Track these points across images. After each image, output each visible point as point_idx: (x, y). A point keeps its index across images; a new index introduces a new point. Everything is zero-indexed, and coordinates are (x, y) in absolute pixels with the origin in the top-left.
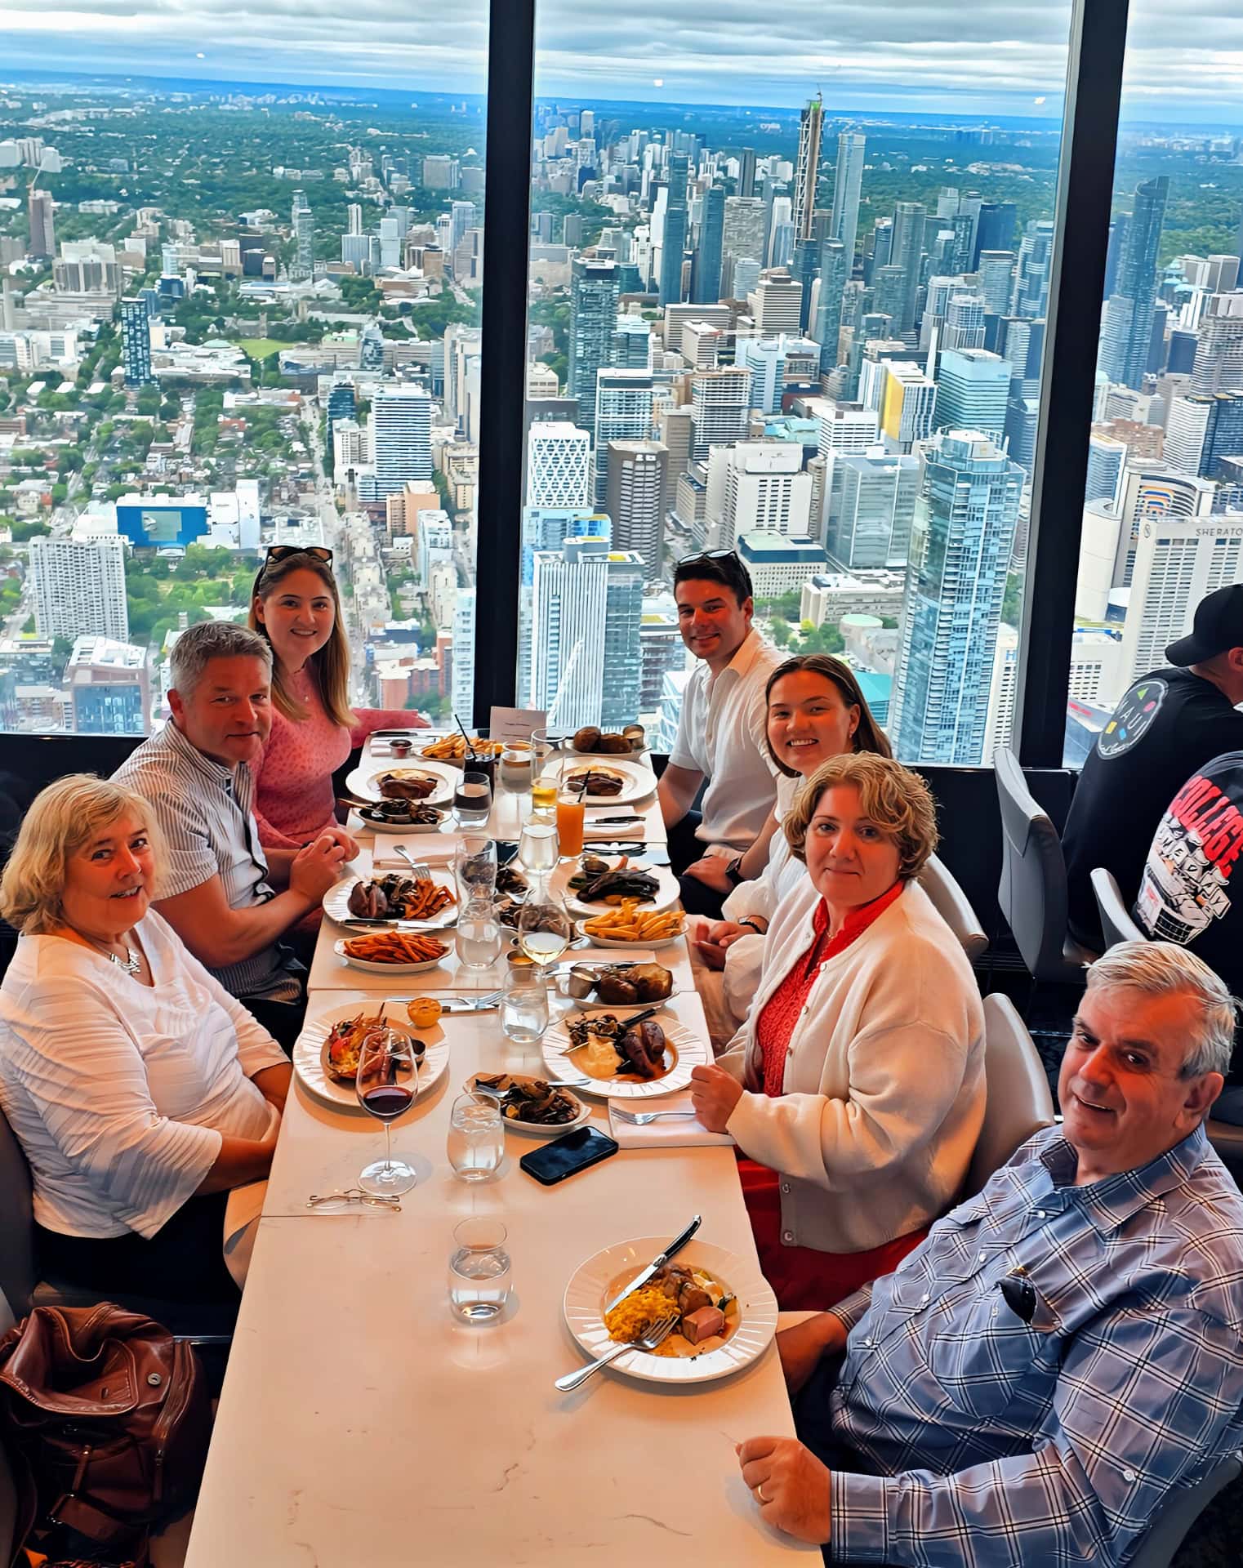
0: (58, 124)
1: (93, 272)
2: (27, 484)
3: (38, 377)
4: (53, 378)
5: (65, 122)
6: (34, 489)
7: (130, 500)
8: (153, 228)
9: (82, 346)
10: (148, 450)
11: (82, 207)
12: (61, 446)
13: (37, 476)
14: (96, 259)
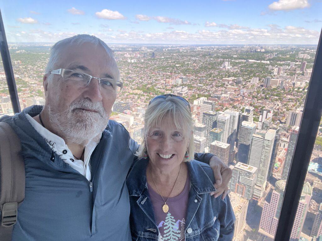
2: (291, 103)
4: (299, 88)
6: (291, 104)
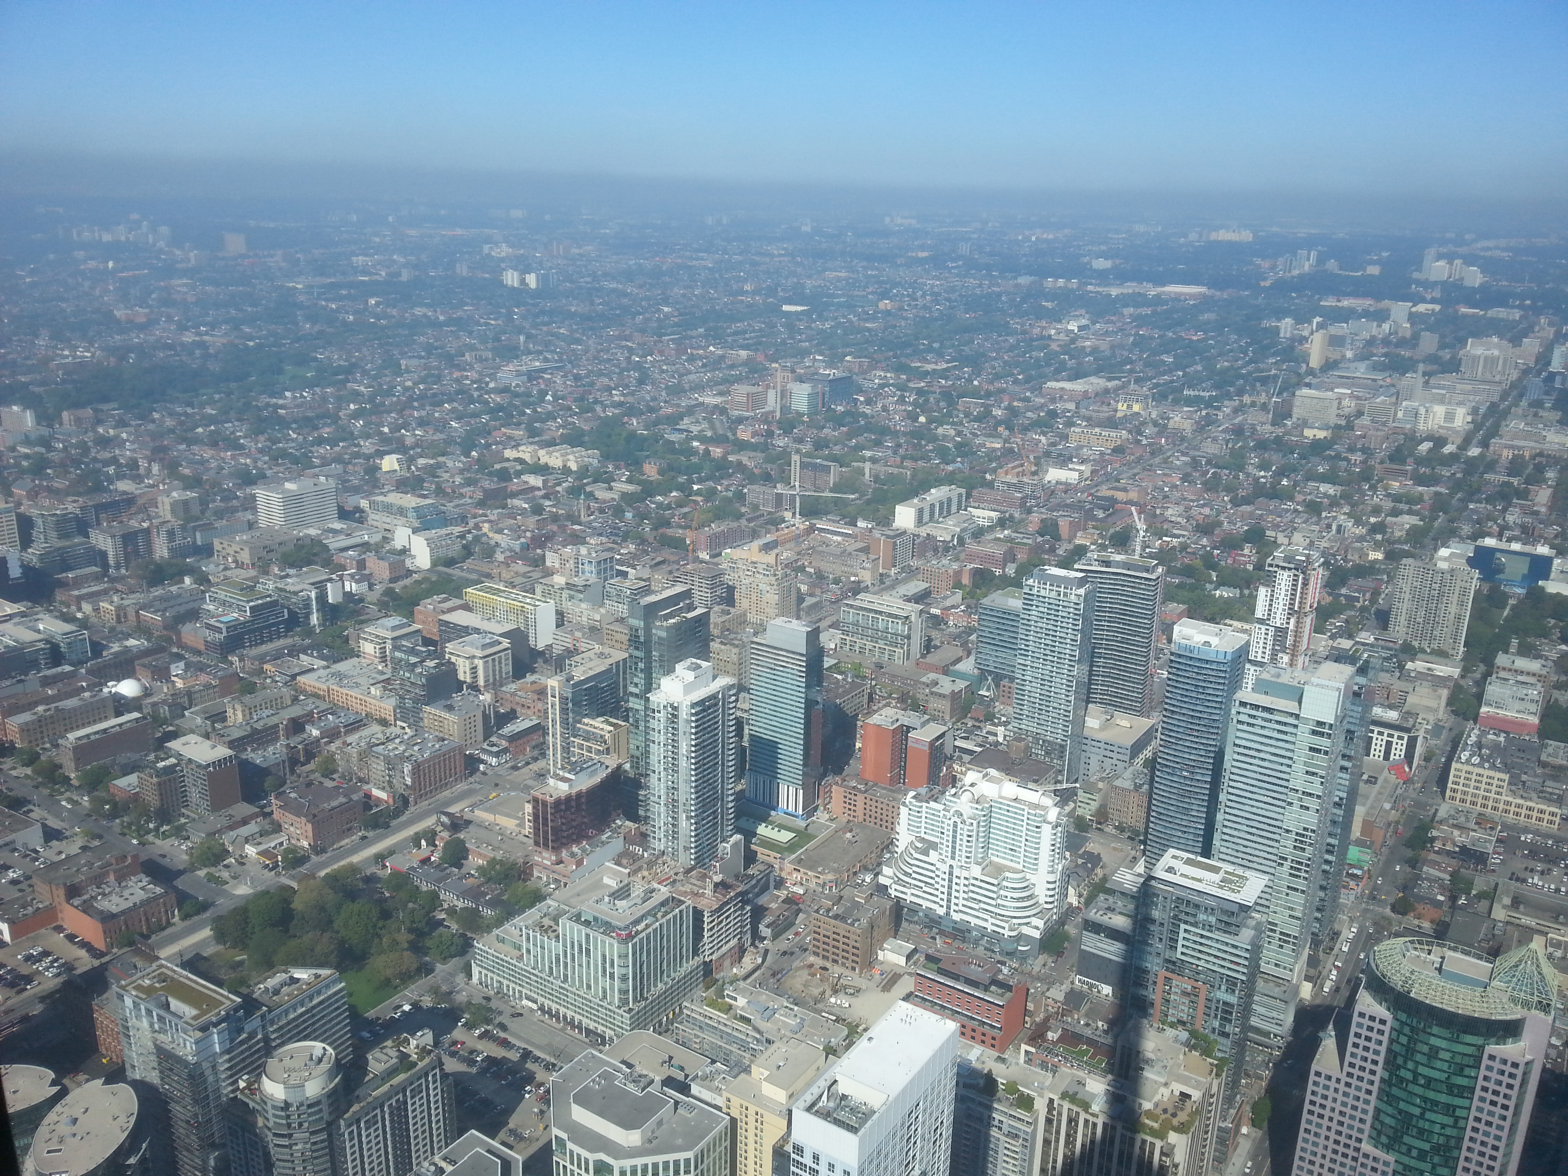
0: (1482, 249)
1: (1491, 362)
2: (1403, 518)
3: (1429, 438)
4: (1439, 442)
5: (1488, 249)
6: (1407, 522)
7: (1490, 542)
8: (1550, 332)
9: (1469, 419)
10: (1510, 504)
11: (1491, 313)
12: (1437, 494)
13: (1410, 512)
14: (1496, 352)
